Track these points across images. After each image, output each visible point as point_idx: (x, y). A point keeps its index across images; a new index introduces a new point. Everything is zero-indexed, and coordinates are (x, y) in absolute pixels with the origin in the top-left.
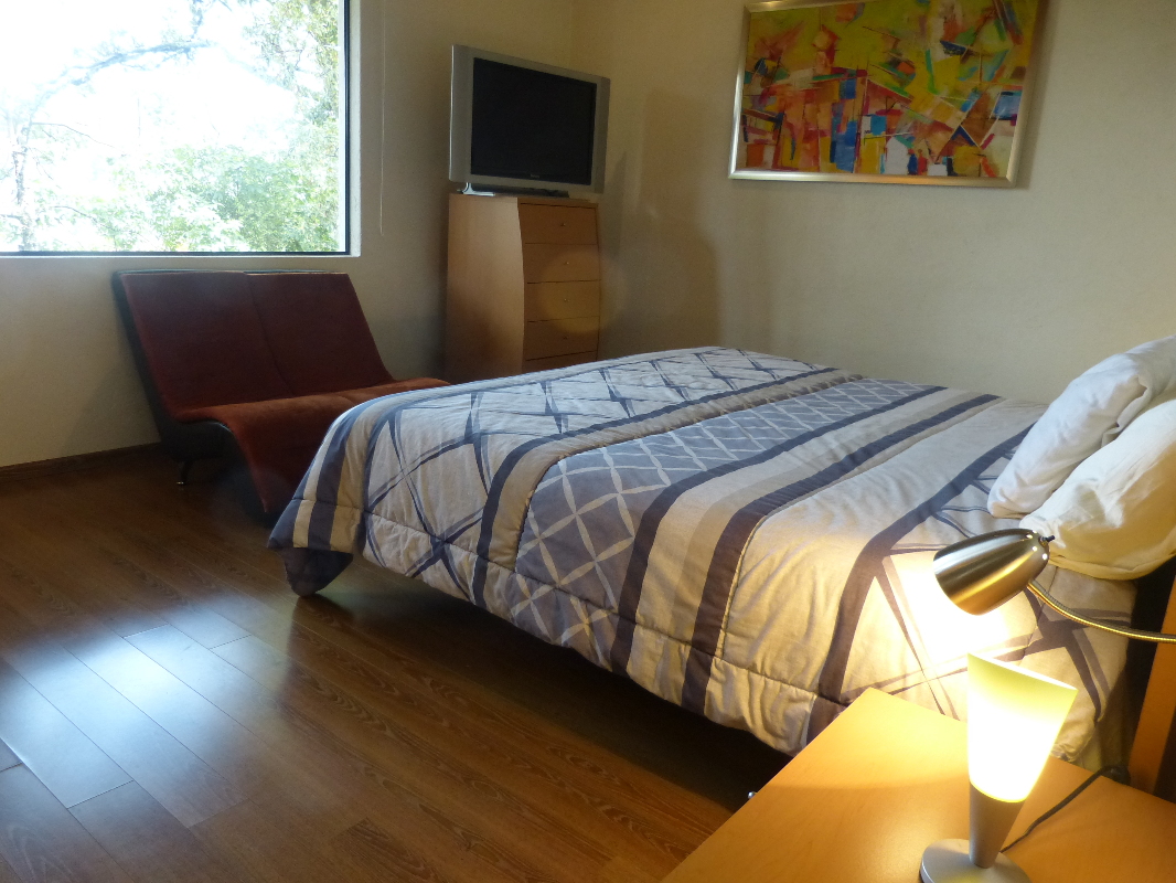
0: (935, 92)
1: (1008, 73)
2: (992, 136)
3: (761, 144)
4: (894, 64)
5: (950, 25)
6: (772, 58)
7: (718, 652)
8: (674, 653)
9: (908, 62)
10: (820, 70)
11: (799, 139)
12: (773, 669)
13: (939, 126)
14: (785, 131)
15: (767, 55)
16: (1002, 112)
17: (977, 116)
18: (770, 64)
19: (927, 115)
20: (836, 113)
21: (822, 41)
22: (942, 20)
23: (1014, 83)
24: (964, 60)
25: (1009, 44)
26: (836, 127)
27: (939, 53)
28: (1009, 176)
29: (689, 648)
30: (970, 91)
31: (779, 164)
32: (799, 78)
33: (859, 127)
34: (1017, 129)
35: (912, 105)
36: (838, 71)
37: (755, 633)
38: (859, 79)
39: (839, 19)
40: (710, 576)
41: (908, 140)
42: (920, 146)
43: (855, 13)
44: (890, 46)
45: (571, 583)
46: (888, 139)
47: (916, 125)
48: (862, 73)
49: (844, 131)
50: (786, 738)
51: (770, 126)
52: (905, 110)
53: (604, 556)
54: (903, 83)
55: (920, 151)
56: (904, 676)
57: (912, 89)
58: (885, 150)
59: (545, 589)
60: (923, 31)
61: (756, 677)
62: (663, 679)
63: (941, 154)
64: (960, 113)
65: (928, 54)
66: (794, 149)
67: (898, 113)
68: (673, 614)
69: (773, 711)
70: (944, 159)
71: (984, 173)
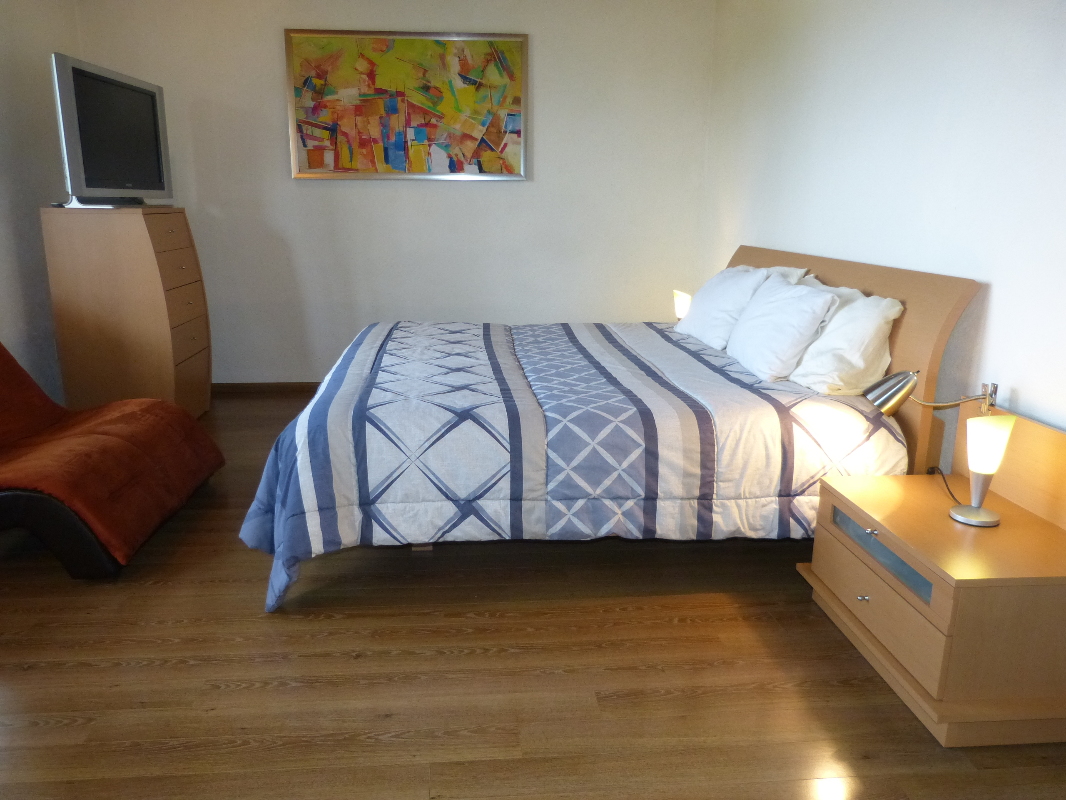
0: (460, 111)
1: (509, 100)
2: (506, 145)
3: (320, 149)
4: (426, 88)
5: (463, 63)
6: (319, 76)
7: (714, 496)
8: (687, 508)
9: (436, 88)
10: (365, 90)
11: (355, 145)
12: (750, 493)
13: (467, 137)
14: (340, 138)
15: (313, 73)
16: (510, 128)
17: (493, 130)
18: (318, 82)
19: (458, 128)
20: (384, 125)
21: (362, 66)
22: (457, 59)
23: (515, 107)
24: (477, 89)
25: (506, 80)
26: (386, 136)
27: (458, 83)
28: (522, 173)
29: (696, 501)
30: (485, 112)
31: (340, 166)
32: (347, 95)
33: (406, 137)
34: (522, 139)
35: (444, 120)
36: (380, 91)
37: (737, 476)
38: (399, 98)
39: (374, 50)
40: (702, 453)
41: (446, 147)
42: (456, 151)
43: (387, 46)
44: (421, 75)
45: (604, 491)
46: (430, 146)
47: (450, 136)
48: (401, 94)
49: (393, 139)
50: (763, 529)
51: (326, 134)
52: (439, 124)
53: (625, 464)
54: (435, 104)
55: (456, 155)
56: (824, 468)
57: (441, 108)
58: (429, 154)
59: (580, 503)
60: (444, 65)
61: (740, 502)
62: (682, 528)
63: (473, 157)
64: (481, 127)
65: (450, 82)
66: (351, 153)
67: (435, 126)
68: (683, 484)
69: (753, 517)
70: (475, 161)
71: (504, 170)
